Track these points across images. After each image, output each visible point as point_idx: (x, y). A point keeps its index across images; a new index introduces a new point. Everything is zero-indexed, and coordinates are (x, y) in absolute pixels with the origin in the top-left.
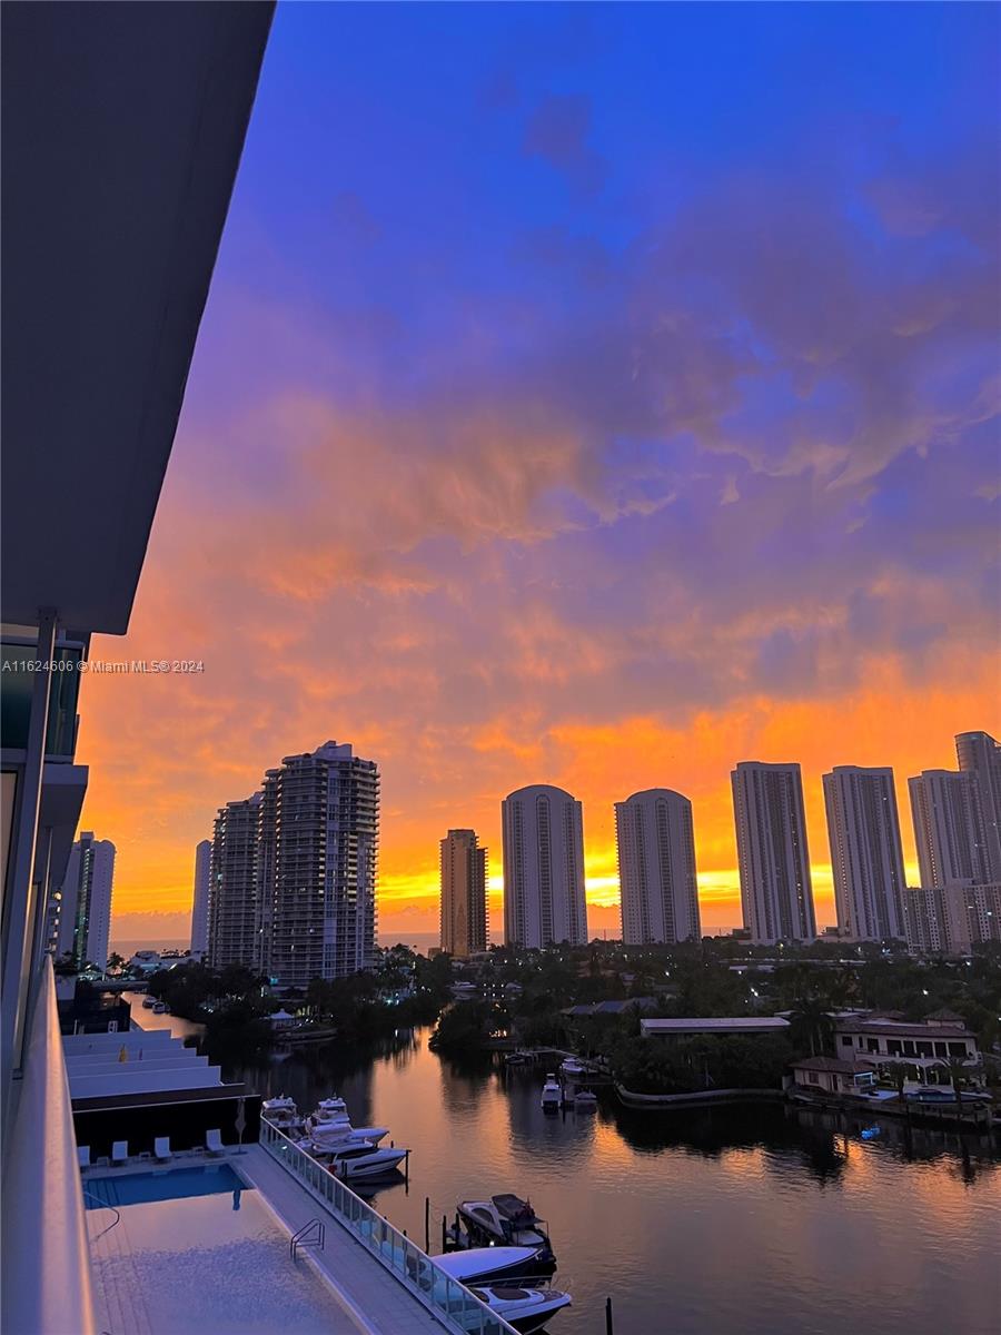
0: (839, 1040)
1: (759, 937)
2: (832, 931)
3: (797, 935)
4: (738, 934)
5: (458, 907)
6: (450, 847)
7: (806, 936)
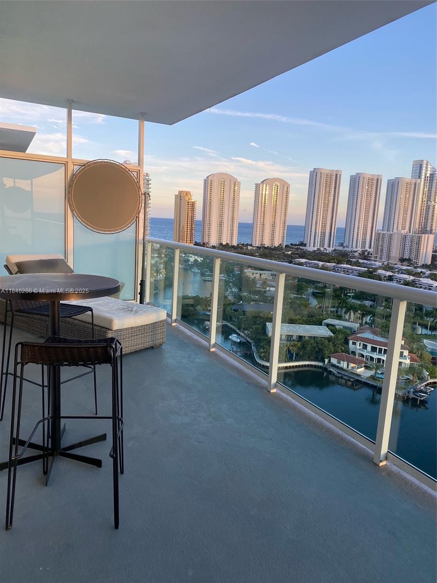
0: (351, 342)
5: (181, 226)
6: (179, 199)
7: (329, 247)
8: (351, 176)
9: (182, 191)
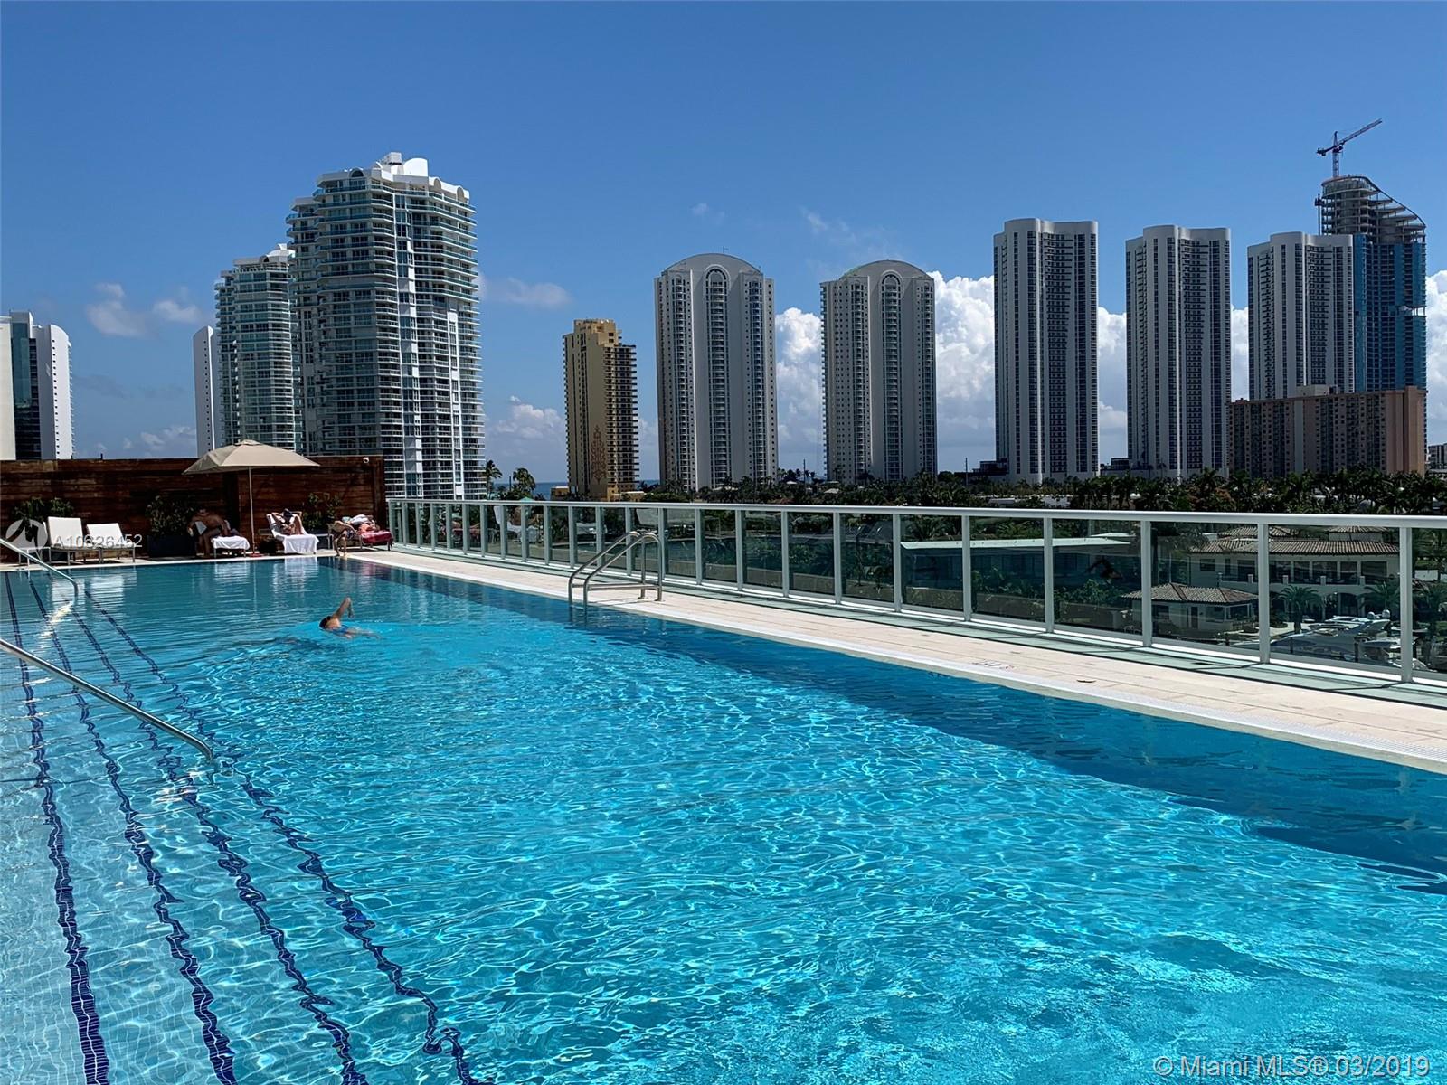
0: (1194, 564)
1: (1018, 471)
2: (1119, 464)
3: (1072, 470)
4: (988, 468)
5: (592, 431)
6: (578, 347)
7: (1084, 469)
8: (1127, 242)
9: (586, 322)
